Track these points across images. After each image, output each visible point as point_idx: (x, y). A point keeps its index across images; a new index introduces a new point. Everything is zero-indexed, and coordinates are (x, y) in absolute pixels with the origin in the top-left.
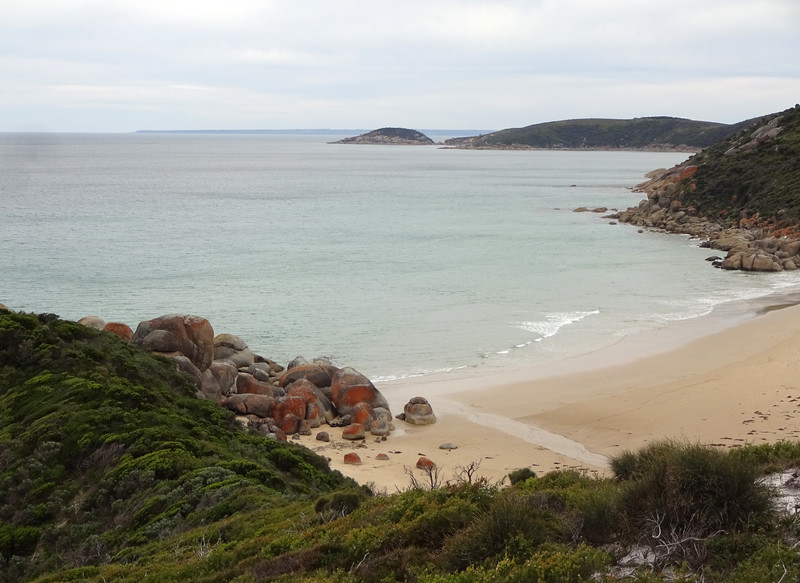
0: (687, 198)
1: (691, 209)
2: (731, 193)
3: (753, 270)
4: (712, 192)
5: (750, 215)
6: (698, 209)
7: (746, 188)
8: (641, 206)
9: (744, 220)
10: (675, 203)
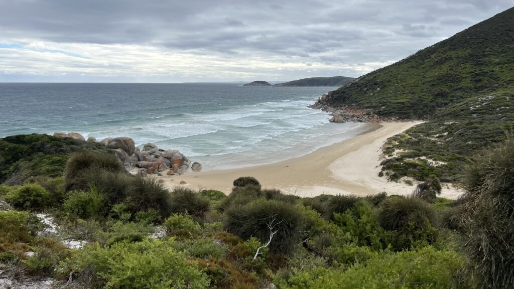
0: (328, 101)
1: (329, 104)
2: (341, 99)
3: (337, 122)
4: (335, 99)
5: (345, 105)
6: (331, 104)
7: (345, 98)
8: (315, 103)
9: (343, 107)
10: (325, 103)
